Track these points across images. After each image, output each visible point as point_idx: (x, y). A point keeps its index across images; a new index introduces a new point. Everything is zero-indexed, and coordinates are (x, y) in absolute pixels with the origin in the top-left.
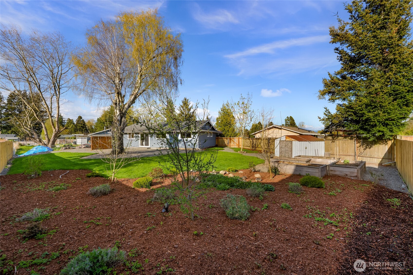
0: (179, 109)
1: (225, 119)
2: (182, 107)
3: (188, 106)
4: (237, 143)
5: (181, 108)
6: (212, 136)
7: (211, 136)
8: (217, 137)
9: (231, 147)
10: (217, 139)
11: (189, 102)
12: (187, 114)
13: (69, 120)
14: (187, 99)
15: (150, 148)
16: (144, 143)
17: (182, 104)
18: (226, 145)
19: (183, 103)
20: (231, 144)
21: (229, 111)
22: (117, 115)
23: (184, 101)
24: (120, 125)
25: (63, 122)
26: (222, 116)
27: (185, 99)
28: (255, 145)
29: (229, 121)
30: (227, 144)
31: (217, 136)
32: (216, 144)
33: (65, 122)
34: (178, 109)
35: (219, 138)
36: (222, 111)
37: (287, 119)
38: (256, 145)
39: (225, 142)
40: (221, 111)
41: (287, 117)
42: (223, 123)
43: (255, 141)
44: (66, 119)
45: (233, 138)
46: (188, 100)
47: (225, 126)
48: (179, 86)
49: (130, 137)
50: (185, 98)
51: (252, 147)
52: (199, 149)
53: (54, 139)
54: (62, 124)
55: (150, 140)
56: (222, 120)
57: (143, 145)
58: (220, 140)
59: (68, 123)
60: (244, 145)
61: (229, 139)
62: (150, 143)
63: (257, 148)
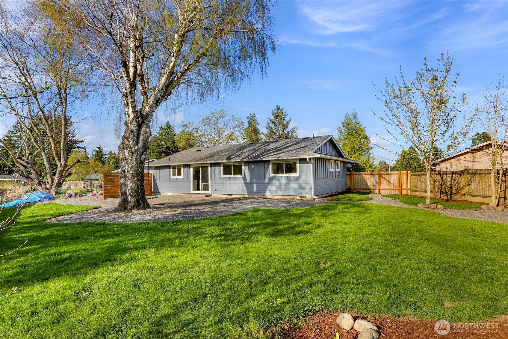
0: (267, 126)
1: (350, 142)
2: (273, 123)
3: (284, 120)
4: (397, 185)
5: (271, 124)
6: (339, 170)
7: (337, 170)
8: (349, 173)
9: (382, 192)
10: (349, 176)
11: (285, 113)
12: (281, 135)
13: (111, 153)
14: (281, 108)
15: (211, 195)
16: (202, 185)
17: (272, 117)
18: (369, 189)
19: (273, 115)
20: (382, 187)
21: (358, 126)
22: (130, 120)
23: (276, 111)
24: (137, 144)
25: (103, 158)
26: (345, 137)
27: (278, 109)
28: (451, 188)
29: (358, 144)
30: (371, 187)
31: (348, 169)
32: (348, 187)
33: (106, 156)
34: (265, 127)
35: (353, 175)
36: (344, 126)
37: (475, 137)
38: (454, 189)
39: (368, 181)
40: (342, 127)
41: (475, 134)
42: (346, 149)
43: (449, 179)
44: (107, 153)
45: (388, 174)
46: (283, 109)
47: (350, 154)
48: (269, 53)
49: (174, 175)
50: (277, 106)
51: (442, 193)
52: (314, 199)
53: (60, 180)
54: (102, 160)
55: (211, 179)
56: (345, 144)
57: (198, 189)
58: (356, 178)
59: (109, 158)
60: (414, 189)
61: (377, 176)
62: (212, 186)
63: (455, 194)
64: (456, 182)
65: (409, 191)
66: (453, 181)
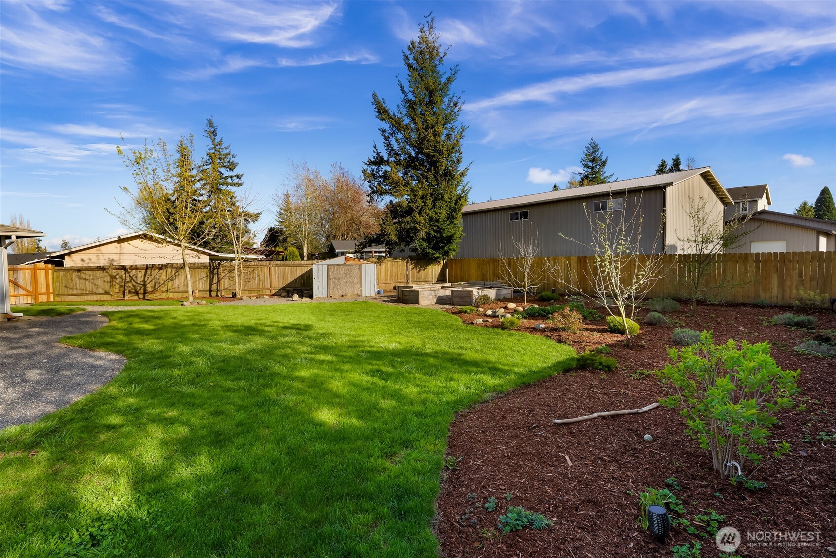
63: (152, 292)
64: (153, 277)
65: (52, 296)
66: (147, 276)
